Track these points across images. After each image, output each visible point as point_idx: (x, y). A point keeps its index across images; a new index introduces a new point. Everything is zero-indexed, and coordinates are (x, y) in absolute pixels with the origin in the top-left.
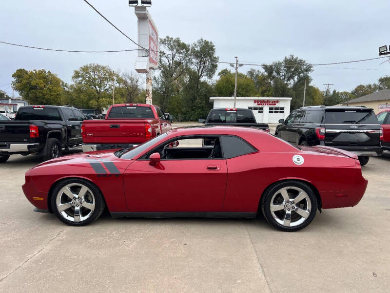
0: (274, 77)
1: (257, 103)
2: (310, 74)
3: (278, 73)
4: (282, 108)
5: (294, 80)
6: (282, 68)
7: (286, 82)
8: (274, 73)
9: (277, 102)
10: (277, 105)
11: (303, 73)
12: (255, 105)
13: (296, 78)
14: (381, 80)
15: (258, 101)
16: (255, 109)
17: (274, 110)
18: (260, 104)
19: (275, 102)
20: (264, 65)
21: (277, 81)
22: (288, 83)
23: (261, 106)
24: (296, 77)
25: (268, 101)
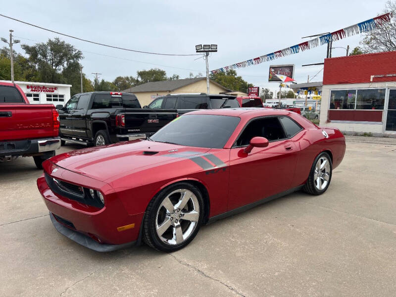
0: (40, 60)
1: (30, 89)
2: (80, 62)
3: (45, 56)
4: (62, 96)
5: (63, 66)
6: (49, 51)
7: (54, 68)
8: (39, 56)
9: (56, 88)
10: (56, 92)
11: (73, 59)
12: (29, 91)
13: (65, 64)
14: (141, 74)
15: (32, 87)
16: (29, 95)
17: (52, 98)
18: (35, 91)
19: (52, 88)
20: (24, 46)
21: (43, 65)
22: (57, 68)
23: (35, 93)
24: (66, 62)
25: (44, 87)
